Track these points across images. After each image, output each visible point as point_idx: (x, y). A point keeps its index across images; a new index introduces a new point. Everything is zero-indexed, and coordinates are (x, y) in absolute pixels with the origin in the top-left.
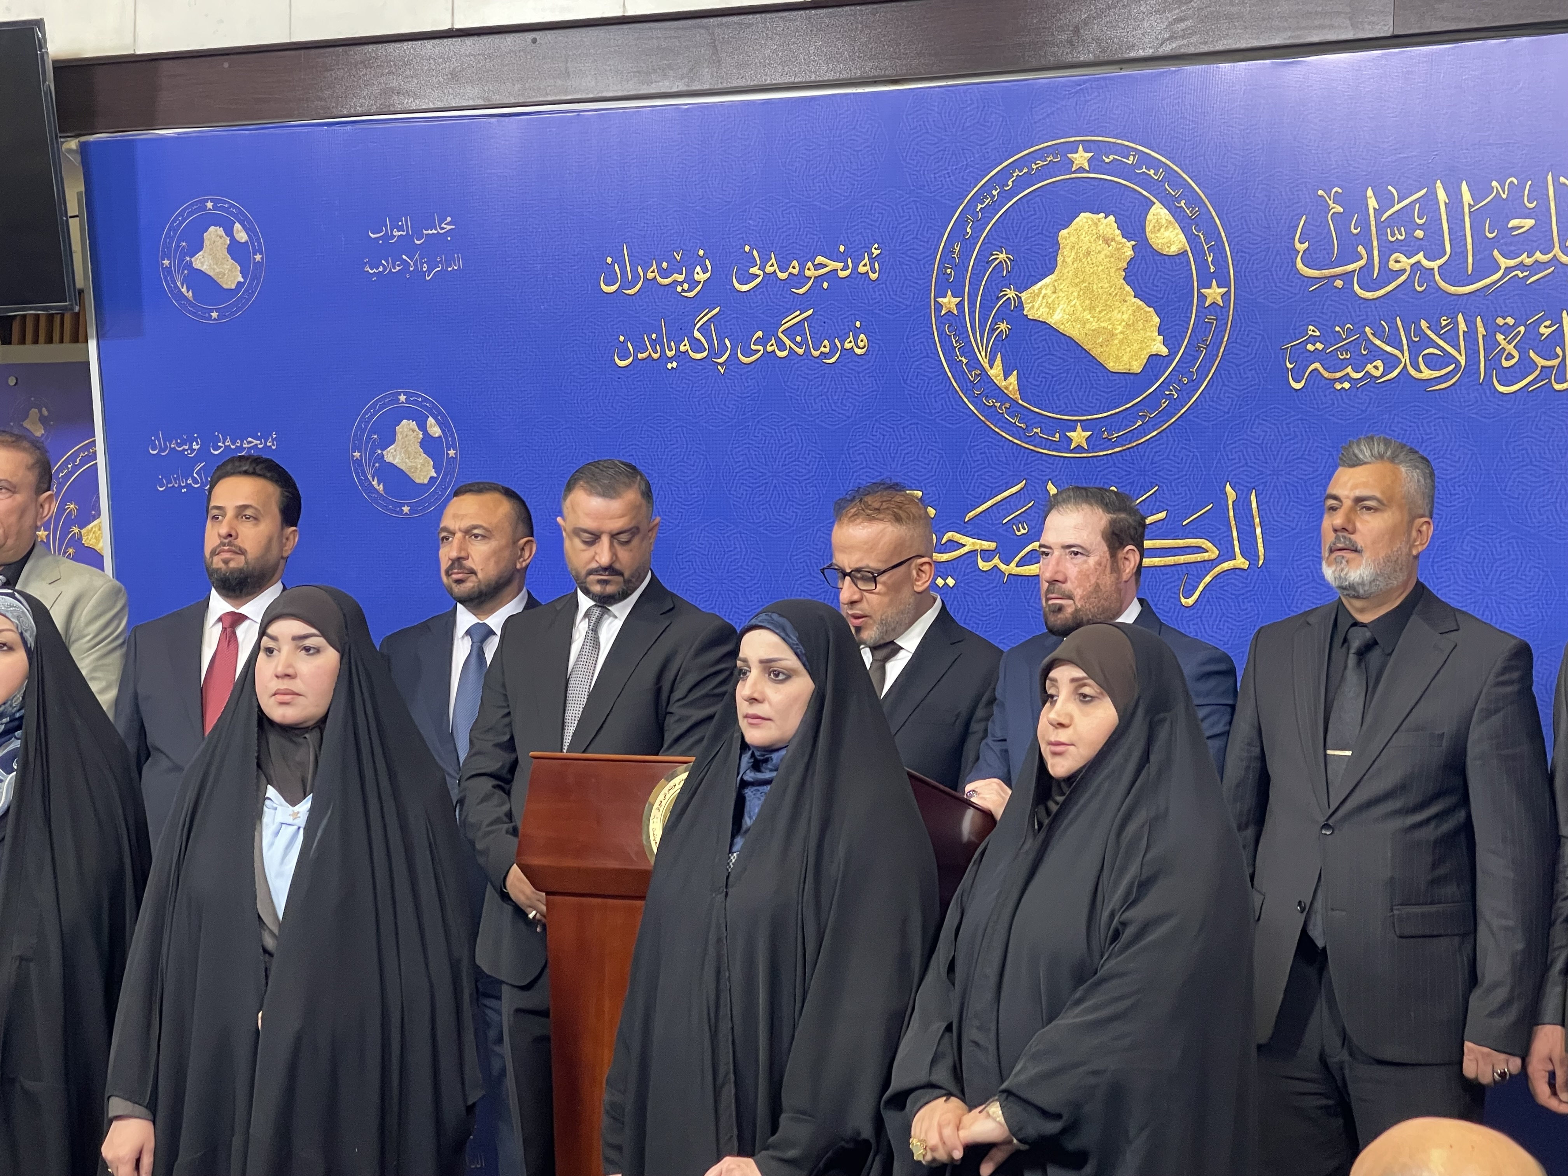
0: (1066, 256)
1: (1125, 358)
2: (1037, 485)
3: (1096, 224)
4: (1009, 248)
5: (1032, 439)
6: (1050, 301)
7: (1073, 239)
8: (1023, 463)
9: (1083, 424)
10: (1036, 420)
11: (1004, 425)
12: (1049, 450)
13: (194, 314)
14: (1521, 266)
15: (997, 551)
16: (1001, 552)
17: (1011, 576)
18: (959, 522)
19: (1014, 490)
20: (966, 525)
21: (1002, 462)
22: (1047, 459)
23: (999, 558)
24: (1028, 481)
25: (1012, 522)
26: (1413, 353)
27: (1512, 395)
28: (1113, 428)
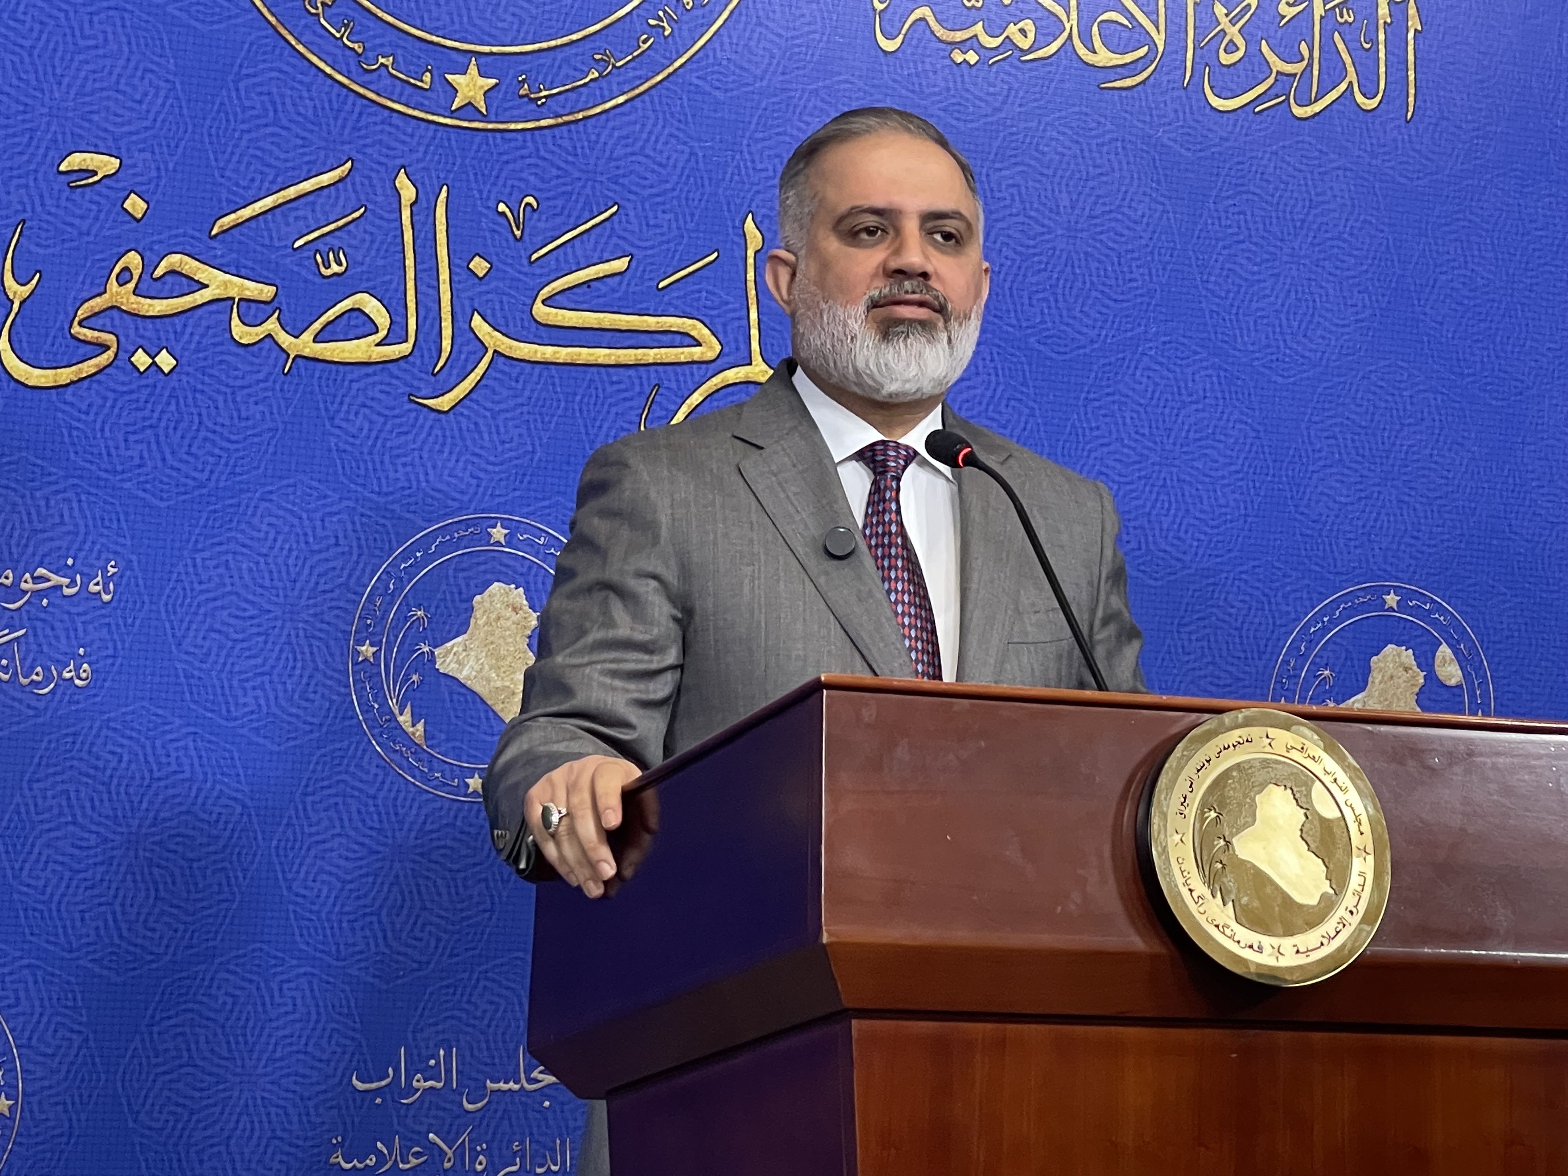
2: (373, 175)
5: (375, 75)
8: (350, 124)
9: (483, 60)
10: (385, 40)
12: (407, 105)
15: (275, 304)
16: (284, 307)
17: (300, 361)
18: (197, 234)
19: (326, 179)
20: (213, 244)
21: (305, 117)
22: (401, 124)
23: (278, 319)
24: (356, 164)
25: (313, 246)
26: (1085, 15)
27: (1231, 116)
28: (540, 78)
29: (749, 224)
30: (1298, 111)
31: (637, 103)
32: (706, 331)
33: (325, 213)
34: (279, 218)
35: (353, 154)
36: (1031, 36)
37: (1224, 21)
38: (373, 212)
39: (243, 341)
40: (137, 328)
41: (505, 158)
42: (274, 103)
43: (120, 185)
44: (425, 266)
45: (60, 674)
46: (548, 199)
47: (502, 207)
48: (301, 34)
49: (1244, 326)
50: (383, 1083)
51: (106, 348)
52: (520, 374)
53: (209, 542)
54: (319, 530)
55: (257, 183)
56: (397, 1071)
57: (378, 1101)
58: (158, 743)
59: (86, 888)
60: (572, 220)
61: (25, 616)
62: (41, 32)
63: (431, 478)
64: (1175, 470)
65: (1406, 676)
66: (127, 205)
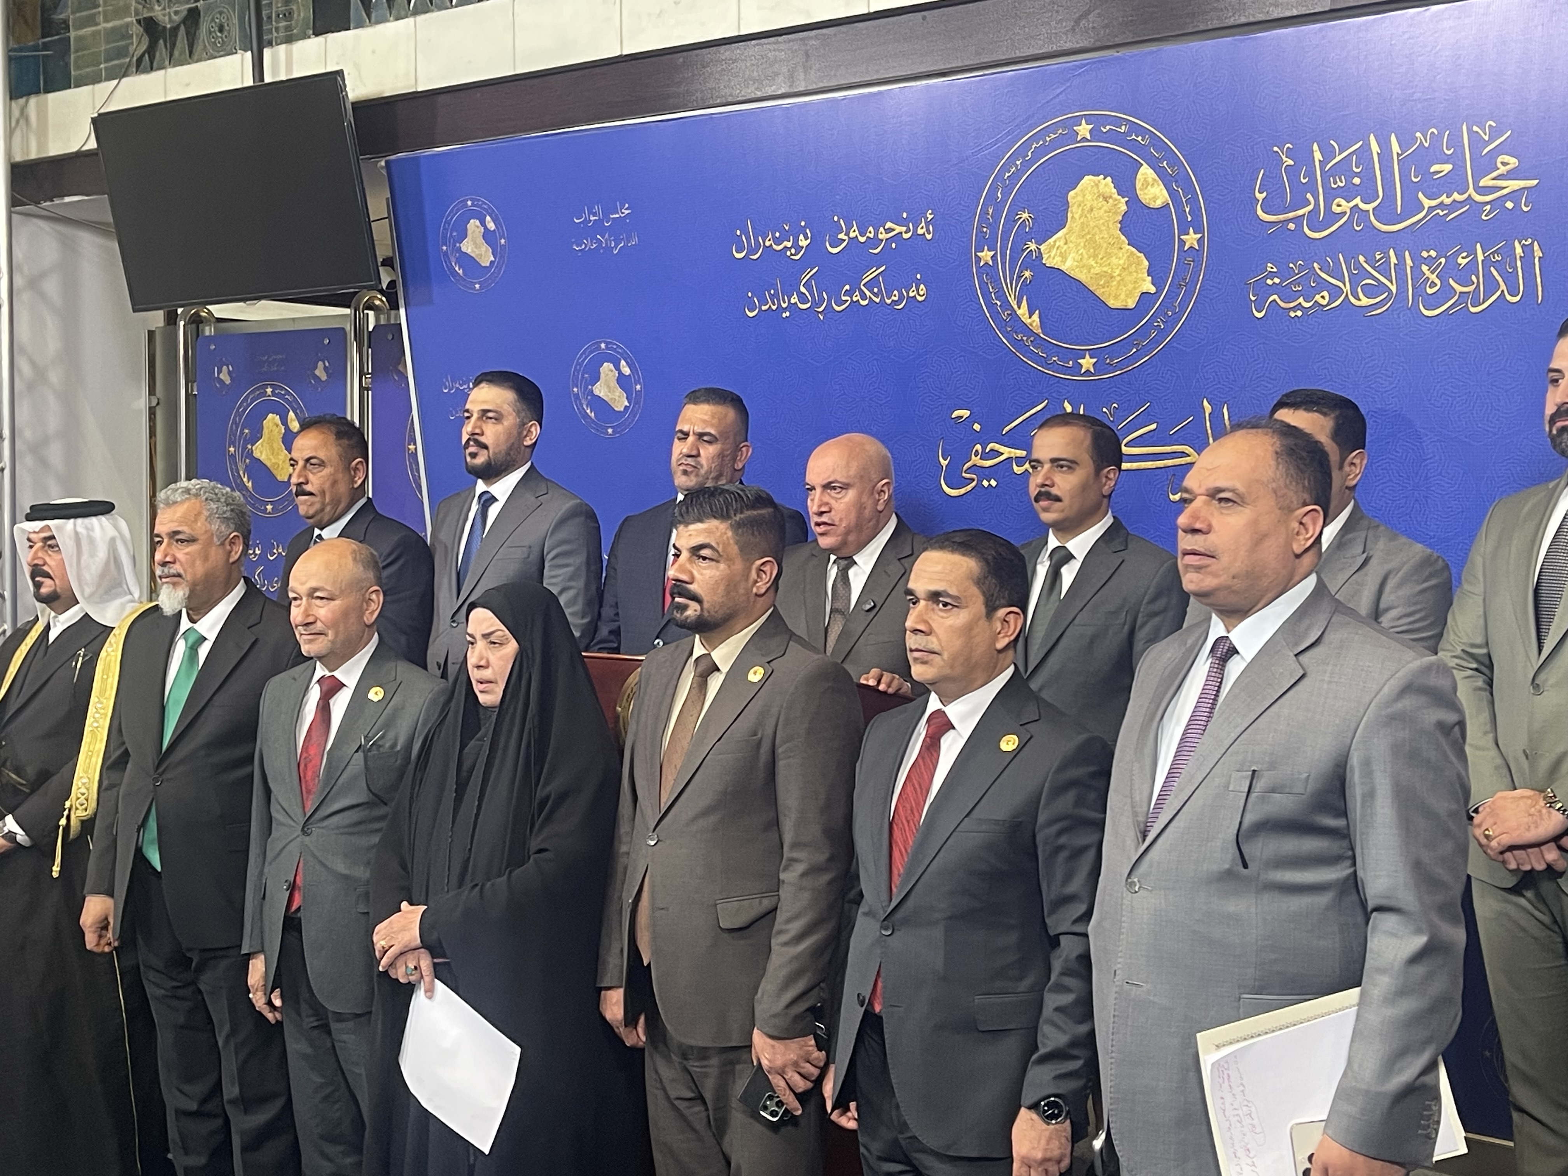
0: (1074, 212)
1: (1122, 297)
2: (1056, 404)
3: (1097, 185)
4: (1031, 209)
5: (1052, 365)
6: (1063, 251)
7: (1080, 198)
8: (1045, 385)
9: (1091, 352)
10: (1054, 350)
11: (1030, 355)
12: (1065, 375)
13: (464, 286)
14: (1441, 205)
18: (998, 434)
19: (1039, 407)
20: (1004, 437)
21: (1029, 385)
22: (1063, 382)
24: (1050, 400)
26: (1353, 284)
27: (1437, 318)
28: (1115, 355)
29: (1205, 403)
30: (1473, 310)
31: (1153, 359)
32: (1191, 450)
34: (1022, 425)
35: (1048, 397)
36: (1327, 298)
37: (1428, 273)
39: (1018, 473)
40: (983, 472)
41: (1103, 389)
42: (1018, 381)
43: (971, 420)
46: (1122, 404)
47: (1105, 410)
51: (974, 480)
55: (1016, 413)
60: (1133, 411)
66: (974, 427)
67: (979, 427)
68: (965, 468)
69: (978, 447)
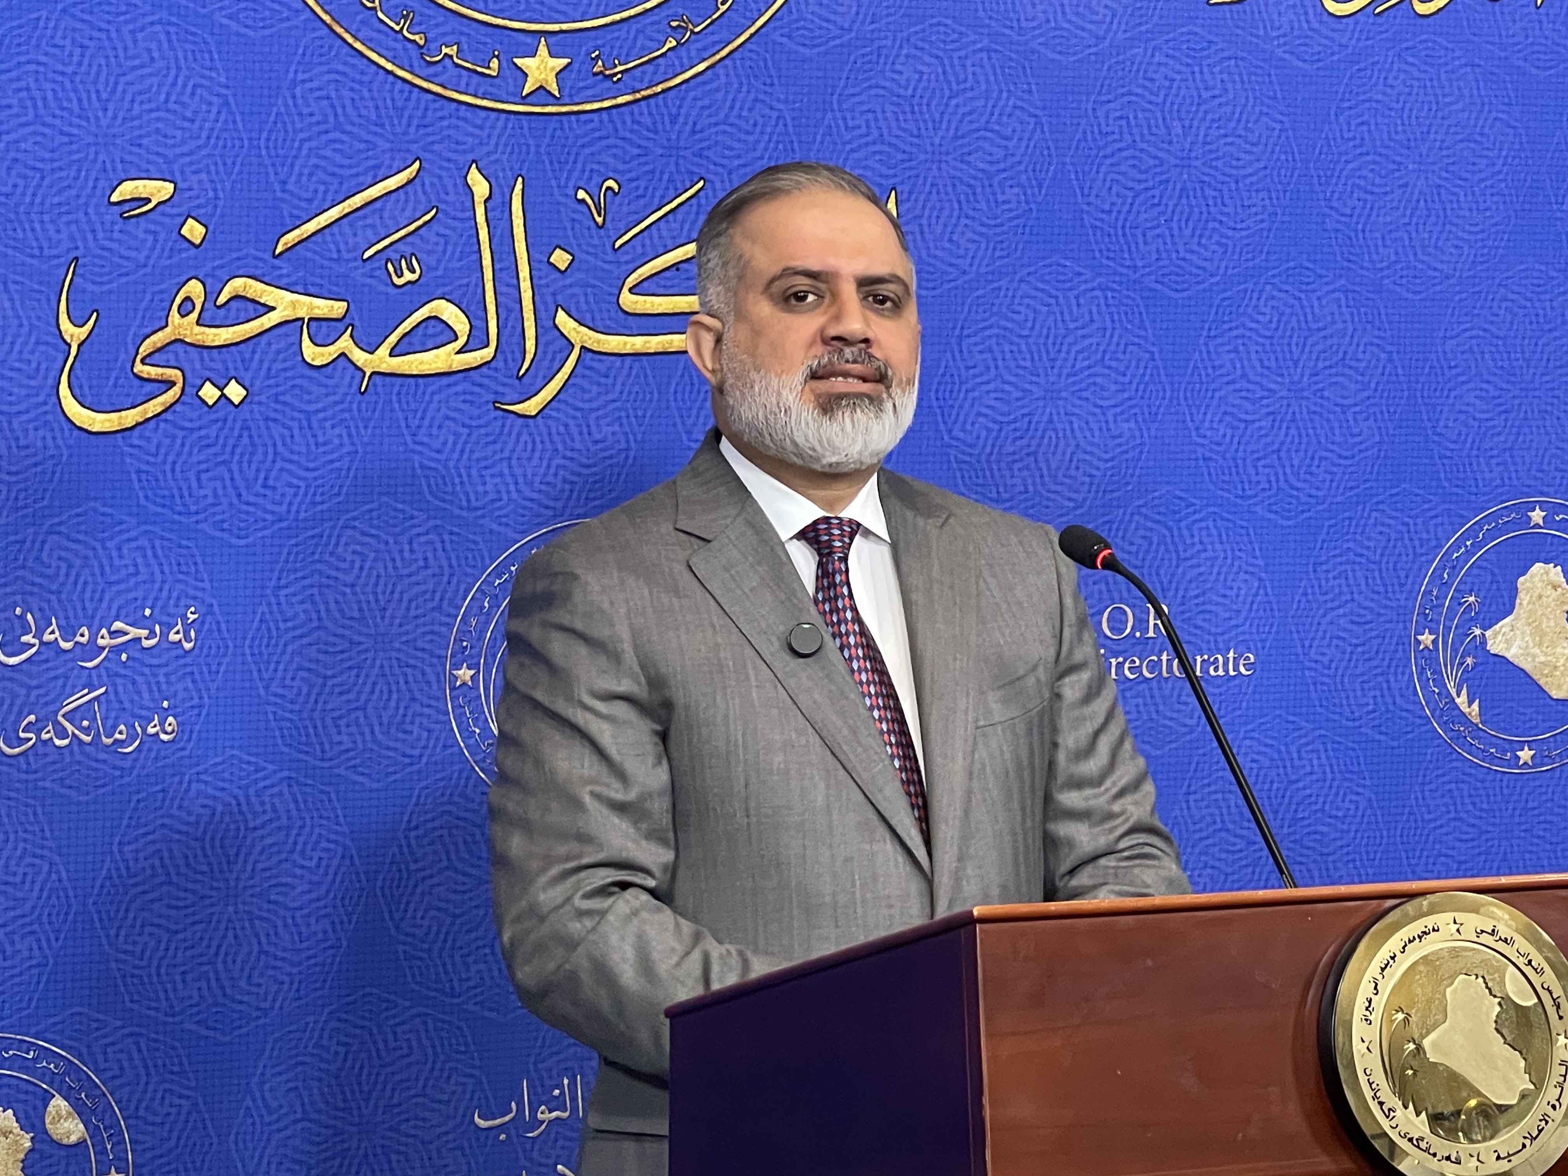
2: (443, 173)
5: (439, 68)
8: (415, 122)
9: (553, 39)
10: (448, 28)
11: (374, 35)
12: (475, 96)
15: (347, 320)
16: (357, 323)
17: (377, 379)
18: (260, 254)
19: (392, 183)
20: (276, 262)
21: (368, 119)
22: (469, 115)
23: (352, 336)
24: (424, 164)
25: (384, 256)
27: (1351, 21)
28: (615, 53)
30: (1421, 8)
31: (719, 69)
33: (394, 218)
34: (347, 230)
35: (422, 155)
38: (446, 214)
39: (317, 363)
40: (202, 359)
41: (580, 142)
42: (333, 107)
43: (175, 211)
44: (505, 264)
45: (144, 730)
46: (631, 180)
47: (581, 194)
48: (359, 30)
49: (1371, 243)
50: (507, 1118)
51: (173, 384)
52: (609, 369)
53: (292, 577)
54: (407, 554)
55: (320, 195)
56: (521, 1104)
57: (503, 1137)
58: (252, 791)
59: (186, 948)
60: (656, 201)
61: (103, 672)
62: (82, 55)
63: (522, 486)
64: (1304, 403)
65: (1554, 594)
66: (184, 231)
67: (203, 230)
68: (144, 350)
69: (194, 289)
